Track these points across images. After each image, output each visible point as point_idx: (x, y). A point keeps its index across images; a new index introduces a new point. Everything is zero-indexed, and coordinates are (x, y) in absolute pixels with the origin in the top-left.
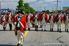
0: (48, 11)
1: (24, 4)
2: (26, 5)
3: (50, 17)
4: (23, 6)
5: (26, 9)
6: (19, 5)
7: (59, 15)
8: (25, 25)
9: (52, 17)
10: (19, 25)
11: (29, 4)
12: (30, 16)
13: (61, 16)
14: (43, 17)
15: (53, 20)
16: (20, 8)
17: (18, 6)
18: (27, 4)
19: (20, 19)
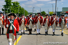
0: (44, 12)
1: (12, 3)
2: (16, 5)
3: (45, 20)
4: (11, 5)
5: (16, 10)
6: (7, 4)
7: (54, 18)
8: (17, 28)
9: (47, 19)
10: (11, 28)
11: (19, 3)
12: (24, 19)
13: (56, 19)
14: (38, 20)
15: (48, 24)
16: (8, 7)
17: (5, 6)
18: (17, 3)
19: (12, 21)
